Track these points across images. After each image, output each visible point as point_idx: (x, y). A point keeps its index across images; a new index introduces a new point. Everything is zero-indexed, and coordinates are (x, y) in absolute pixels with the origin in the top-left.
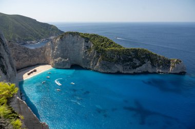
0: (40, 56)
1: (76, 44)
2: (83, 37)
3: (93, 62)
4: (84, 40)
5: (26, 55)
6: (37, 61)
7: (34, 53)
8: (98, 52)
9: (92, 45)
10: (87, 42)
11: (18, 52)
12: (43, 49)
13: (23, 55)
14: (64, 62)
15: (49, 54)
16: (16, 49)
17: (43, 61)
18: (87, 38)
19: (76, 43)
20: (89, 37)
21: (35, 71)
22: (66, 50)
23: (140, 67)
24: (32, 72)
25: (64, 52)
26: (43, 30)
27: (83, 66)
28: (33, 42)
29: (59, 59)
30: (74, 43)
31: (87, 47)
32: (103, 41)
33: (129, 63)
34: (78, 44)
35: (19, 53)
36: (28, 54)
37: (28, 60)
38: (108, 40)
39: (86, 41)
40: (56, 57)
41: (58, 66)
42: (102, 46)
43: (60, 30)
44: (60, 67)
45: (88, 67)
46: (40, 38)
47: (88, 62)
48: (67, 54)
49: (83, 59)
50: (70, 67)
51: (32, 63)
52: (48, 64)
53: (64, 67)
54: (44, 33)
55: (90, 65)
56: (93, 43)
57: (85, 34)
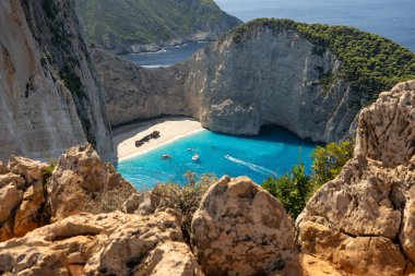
0: (171, 91)
1: (281, 60)
2: (307, 36)
3: (336, 121)
4: (308, 46)
5: (133, 88)
6: (162, 104)
7: (155, 84)
8: (355, 89)
9: (337, 64)
10: (321, 53)
11: (113, 75)
12: (181, 72)
13: (125, 86)
14: (239, 114)
15: (198, 86)
16: (108, 68)
17: (178, 106)
18: (322, 42)
19: (285, 55)
20: (326, 36)
21: (155, 135)
22: (248, 76)
24: (146, 139)
25: (242, 86)
26: (177, 14)
27: (301, 133)
28: (148, 47)
29: (226, 103)
30: (275, 55)
31: (320, 69)
32: (376, 52)
34: (289, 58)
35: (115, 80)
36: (138, 86)
37: (137, 102)
38: (394, 47)
39: (315, 51)
40: (217, 98)
41: (219, 126)
42: (371, 67)
43: (224, 13)
44: (225, 129)
45: (316, 136)
46: (167, 38)
47: (319, 121)
48: (253, 89)
49: (302, 109)
50: (256, 132)
51: (146, 111)
52: (191, 117)
53: (240, 132)
54: (178, 20)
55: (323, 131)
56: (341, 59)
57: (313, 27)
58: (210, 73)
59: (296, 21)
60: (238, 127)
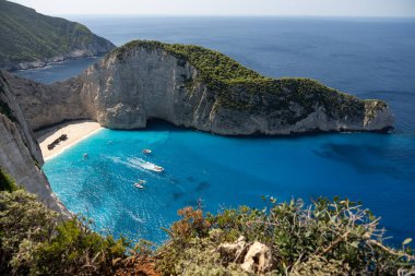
0: (69, 101)
1: (156, 71)
2: (172, 53)
3: (200, 111)
4: (174, 60)
5: (35, 101)
6: (62, 111)
8: (210, 89)
9: (195, 72)
10: (183, 65)
13: (28, 99)
14: (130, 114)
15: (94, 95)
17: (77, 113)
18: (182, 57)
19: (158, 67)
20: (185, 53)
21: (64, 138)
22: (133, 85)
23: (304, 120)
24: (56, 142)
25: (128, 92)
26: (55, 36)
27: (176, 123)
28: (35, 64)
29: (118, 106)
30: (150, 68)
31: (184, 76)
32: (217, 63)
33: (280, 113)
34: (161, 69)
35: (18, 96)
36: (39, 98)
37: (41, 112)
38: (227, 59)
39: (179, 64)
40: (111, 103)
41: (115, 125)
42: (217, 73)
43: (95, 35)
44: (121, 126)
45: (188, 124)
46: (50, 55)
47: (188, 113)
48: (138, 93)
49: (175, 105)
50: (144, 126)
51: (50, 119)
52: (90, 119)
53: (133, 126)
54: (57, 41)
55: (192, 119)
56: (198, 69)
57: (174, 46)
58: (102, 83)
59: (162, 42)
60: (130, 123)
